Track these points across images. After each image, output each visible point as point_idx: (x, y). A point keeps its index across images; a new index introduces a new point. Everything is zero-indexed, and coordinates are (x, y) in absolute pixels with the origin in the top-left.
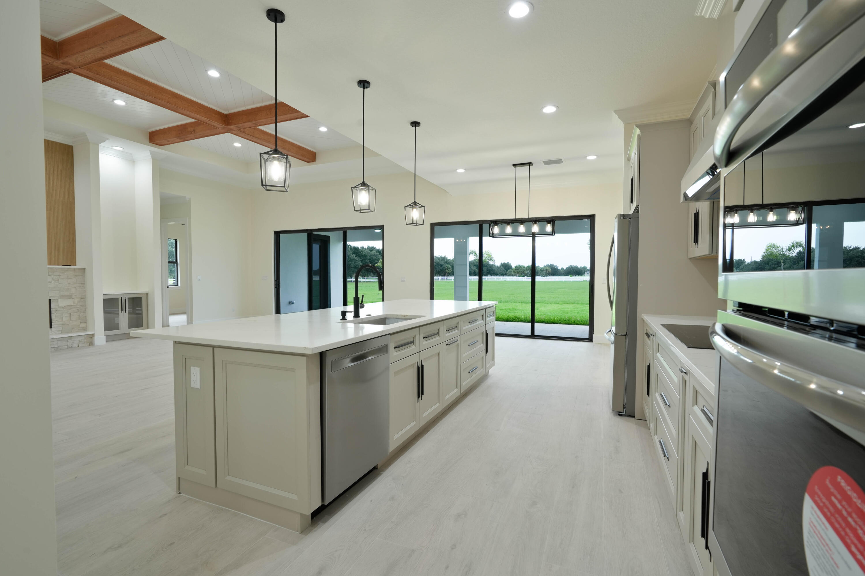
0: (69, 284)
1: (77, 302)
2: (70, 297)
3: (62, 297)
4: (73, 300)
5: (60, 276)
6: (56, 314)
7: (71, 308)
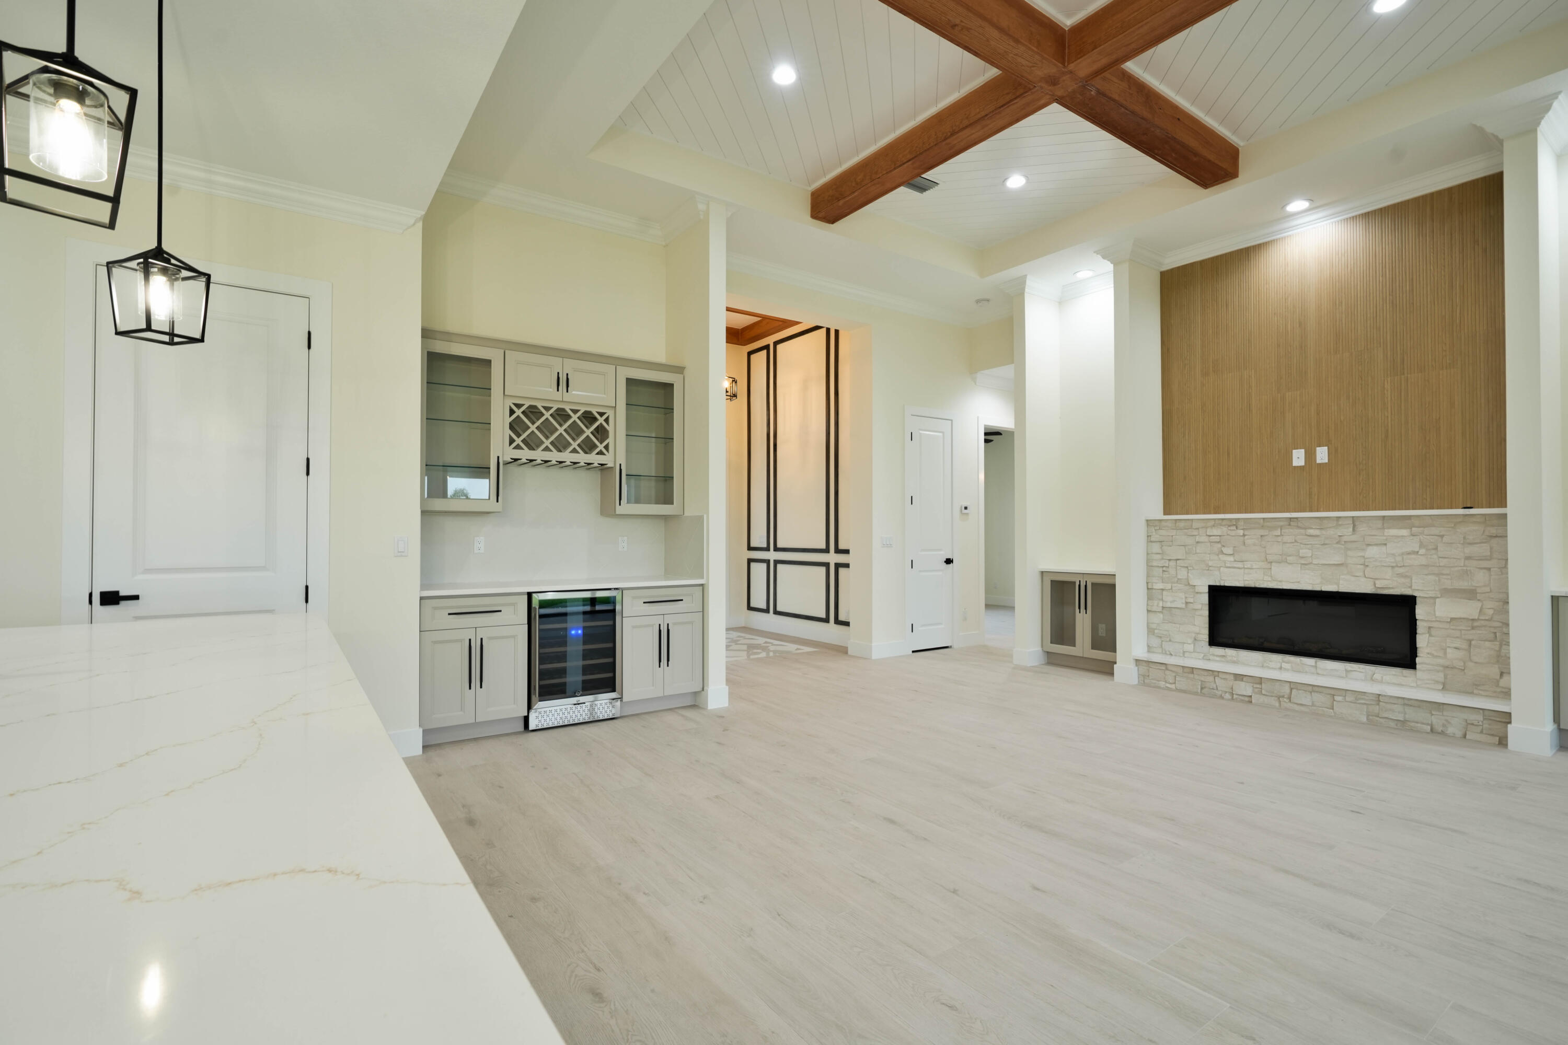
0: (1468, 558)
1: (1491, 612)
2: (1471, 594)
3: (1447, 592)
4: (1479, 604)
5: (1442, 536)
6: (1430, 635)
7: (1473, 628)
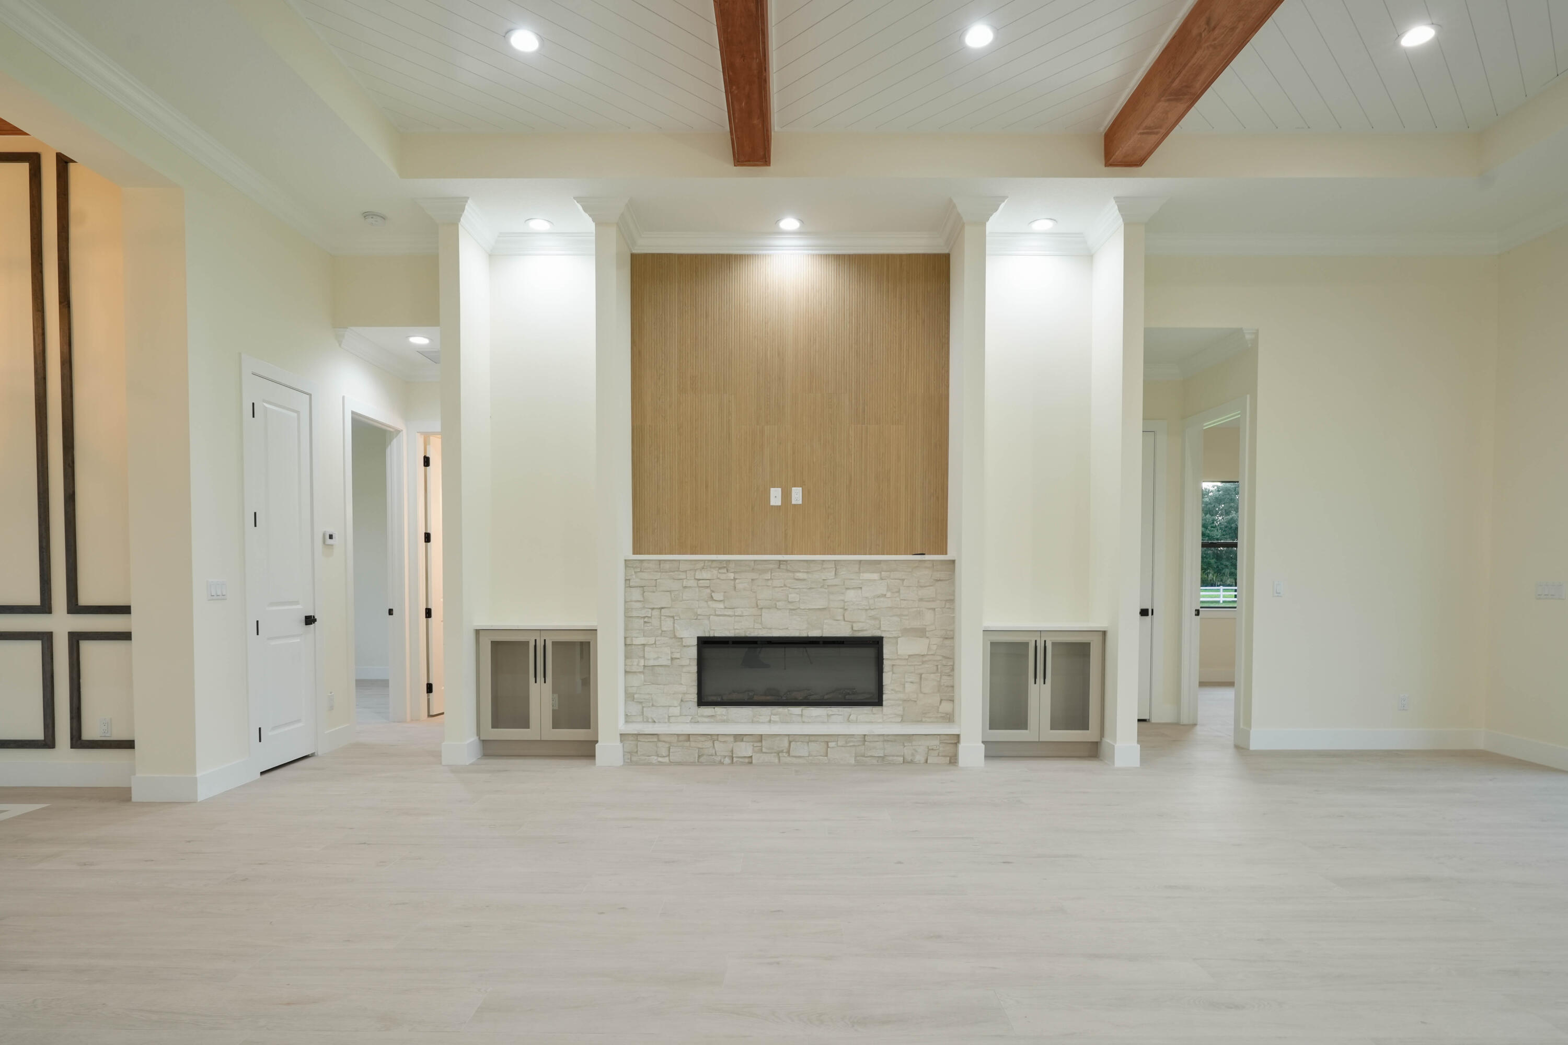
0: (921, 600)
1: (934, 647)
2: (921, 632)
3: (907, 632)
4: (927, 641)
5: (903, 580)
6: (893, 673)
7: (923, 662)
